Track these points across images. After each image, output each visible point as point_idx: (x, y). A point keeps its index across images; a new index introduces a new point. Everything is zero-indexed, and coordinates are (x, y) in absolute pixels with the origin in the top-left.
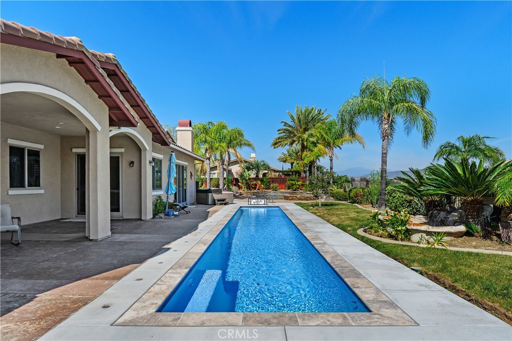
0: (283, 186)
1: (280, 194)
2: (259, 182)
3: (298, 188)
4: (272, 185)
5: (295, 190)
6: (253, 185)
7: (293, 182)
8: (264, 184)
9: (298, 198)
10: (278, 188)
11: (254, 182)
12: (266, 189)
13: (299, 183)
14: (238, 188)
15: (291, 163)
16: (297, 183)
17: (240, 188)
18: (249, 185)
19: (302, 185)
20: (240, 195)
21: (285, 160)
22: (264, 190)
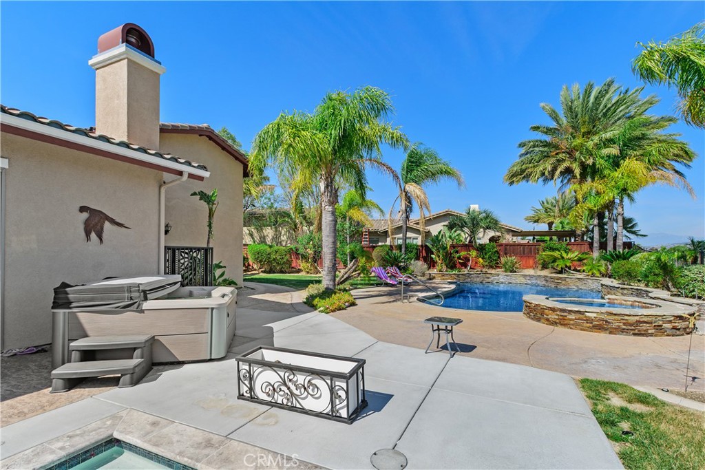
0: (531, 261)
1: (523, 280)
2: (474, 253)
3: (570, 268)
4: (503, 260)
5: (561, 272)
6: (459, 258)
7: (556, 254)
8: (487, 256)
9: (589, 320)
10: (517, 265)
11: (463, 253)
12: (492, 267)
13: (571, 255)
14: (426, 266)
15: (549, 224)
16: (564, 255)
17: (432, 264)
18: (451, 259)
19: (580, 260)
20: (430, 279)
21: (537, 218)
22: (484, 270)
